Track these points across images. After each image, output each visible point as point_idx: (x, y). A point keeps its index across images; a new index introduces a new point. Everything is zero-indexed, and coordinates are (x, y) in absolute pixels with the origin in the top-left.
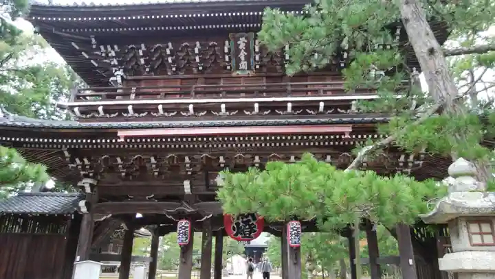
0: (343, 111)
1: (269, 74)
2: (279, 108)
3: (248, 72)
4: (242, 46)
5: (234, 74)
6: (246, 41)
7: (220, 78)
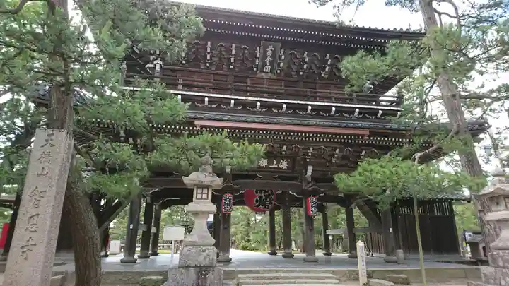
0: (347, 115)
1: (287, 78)
2: (300, 109)
3: (270, 75)
4: (269, 53)
5: (259, 75)
6: (273, 49)
7: (247, 77)
